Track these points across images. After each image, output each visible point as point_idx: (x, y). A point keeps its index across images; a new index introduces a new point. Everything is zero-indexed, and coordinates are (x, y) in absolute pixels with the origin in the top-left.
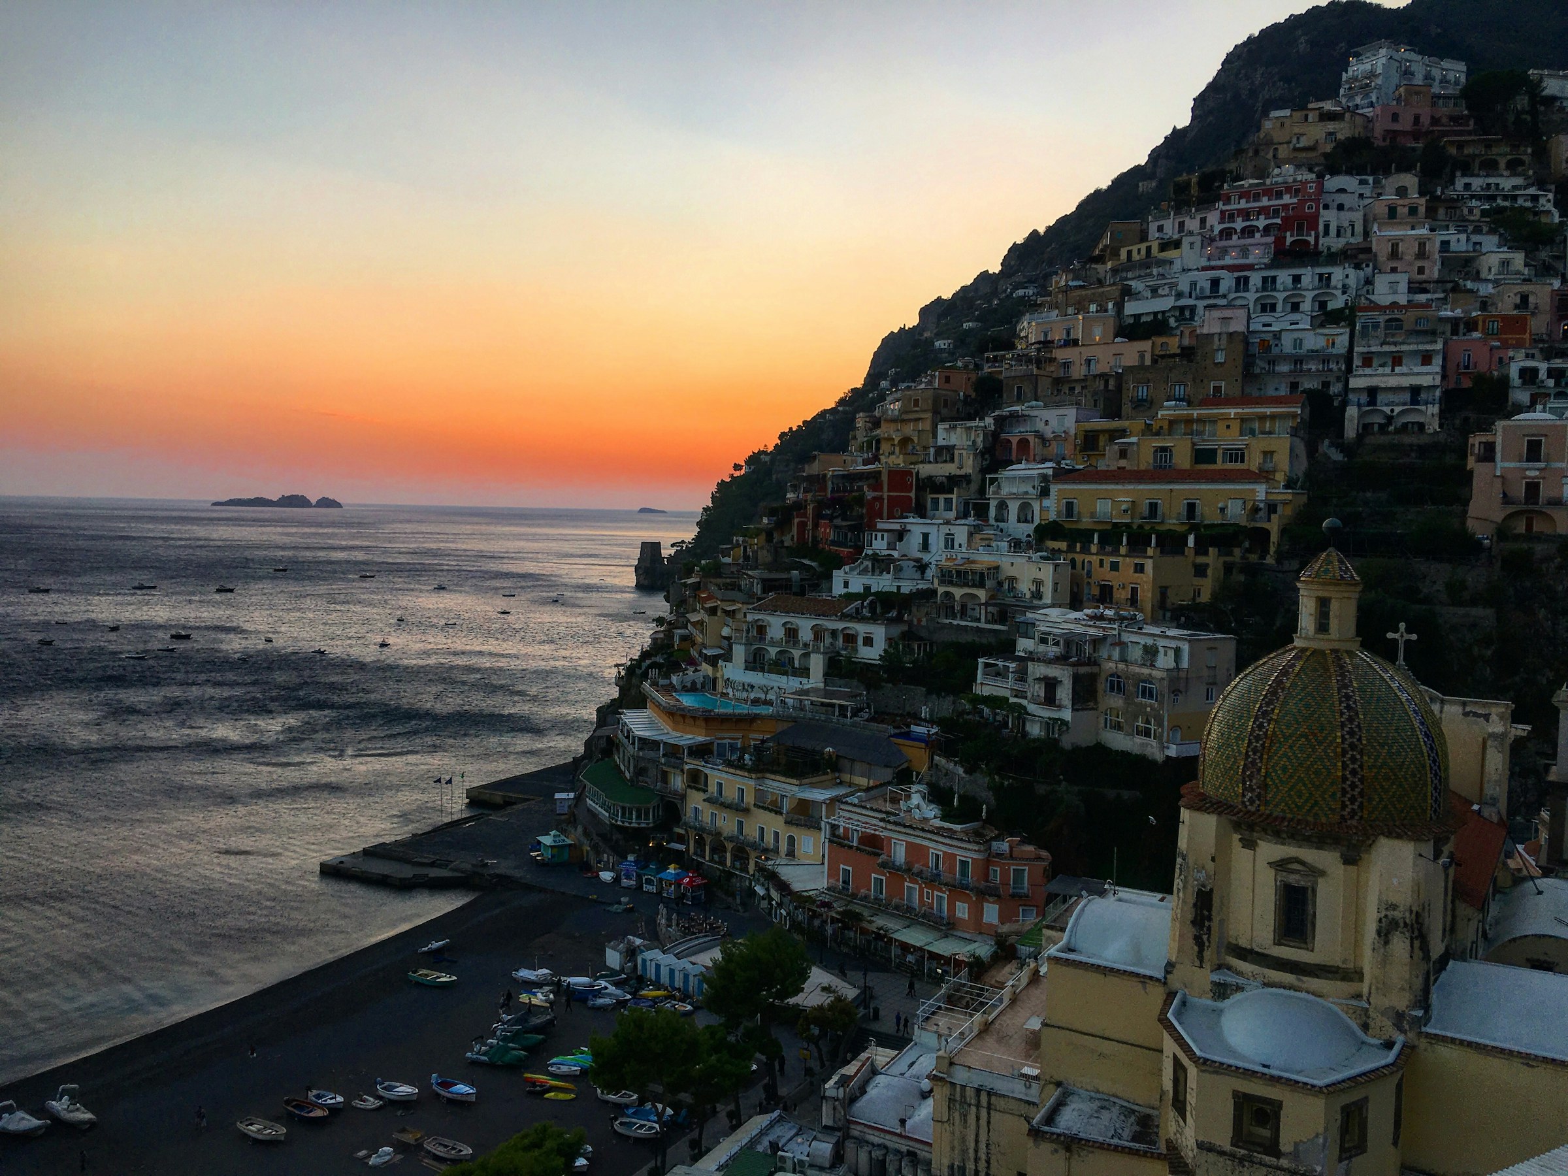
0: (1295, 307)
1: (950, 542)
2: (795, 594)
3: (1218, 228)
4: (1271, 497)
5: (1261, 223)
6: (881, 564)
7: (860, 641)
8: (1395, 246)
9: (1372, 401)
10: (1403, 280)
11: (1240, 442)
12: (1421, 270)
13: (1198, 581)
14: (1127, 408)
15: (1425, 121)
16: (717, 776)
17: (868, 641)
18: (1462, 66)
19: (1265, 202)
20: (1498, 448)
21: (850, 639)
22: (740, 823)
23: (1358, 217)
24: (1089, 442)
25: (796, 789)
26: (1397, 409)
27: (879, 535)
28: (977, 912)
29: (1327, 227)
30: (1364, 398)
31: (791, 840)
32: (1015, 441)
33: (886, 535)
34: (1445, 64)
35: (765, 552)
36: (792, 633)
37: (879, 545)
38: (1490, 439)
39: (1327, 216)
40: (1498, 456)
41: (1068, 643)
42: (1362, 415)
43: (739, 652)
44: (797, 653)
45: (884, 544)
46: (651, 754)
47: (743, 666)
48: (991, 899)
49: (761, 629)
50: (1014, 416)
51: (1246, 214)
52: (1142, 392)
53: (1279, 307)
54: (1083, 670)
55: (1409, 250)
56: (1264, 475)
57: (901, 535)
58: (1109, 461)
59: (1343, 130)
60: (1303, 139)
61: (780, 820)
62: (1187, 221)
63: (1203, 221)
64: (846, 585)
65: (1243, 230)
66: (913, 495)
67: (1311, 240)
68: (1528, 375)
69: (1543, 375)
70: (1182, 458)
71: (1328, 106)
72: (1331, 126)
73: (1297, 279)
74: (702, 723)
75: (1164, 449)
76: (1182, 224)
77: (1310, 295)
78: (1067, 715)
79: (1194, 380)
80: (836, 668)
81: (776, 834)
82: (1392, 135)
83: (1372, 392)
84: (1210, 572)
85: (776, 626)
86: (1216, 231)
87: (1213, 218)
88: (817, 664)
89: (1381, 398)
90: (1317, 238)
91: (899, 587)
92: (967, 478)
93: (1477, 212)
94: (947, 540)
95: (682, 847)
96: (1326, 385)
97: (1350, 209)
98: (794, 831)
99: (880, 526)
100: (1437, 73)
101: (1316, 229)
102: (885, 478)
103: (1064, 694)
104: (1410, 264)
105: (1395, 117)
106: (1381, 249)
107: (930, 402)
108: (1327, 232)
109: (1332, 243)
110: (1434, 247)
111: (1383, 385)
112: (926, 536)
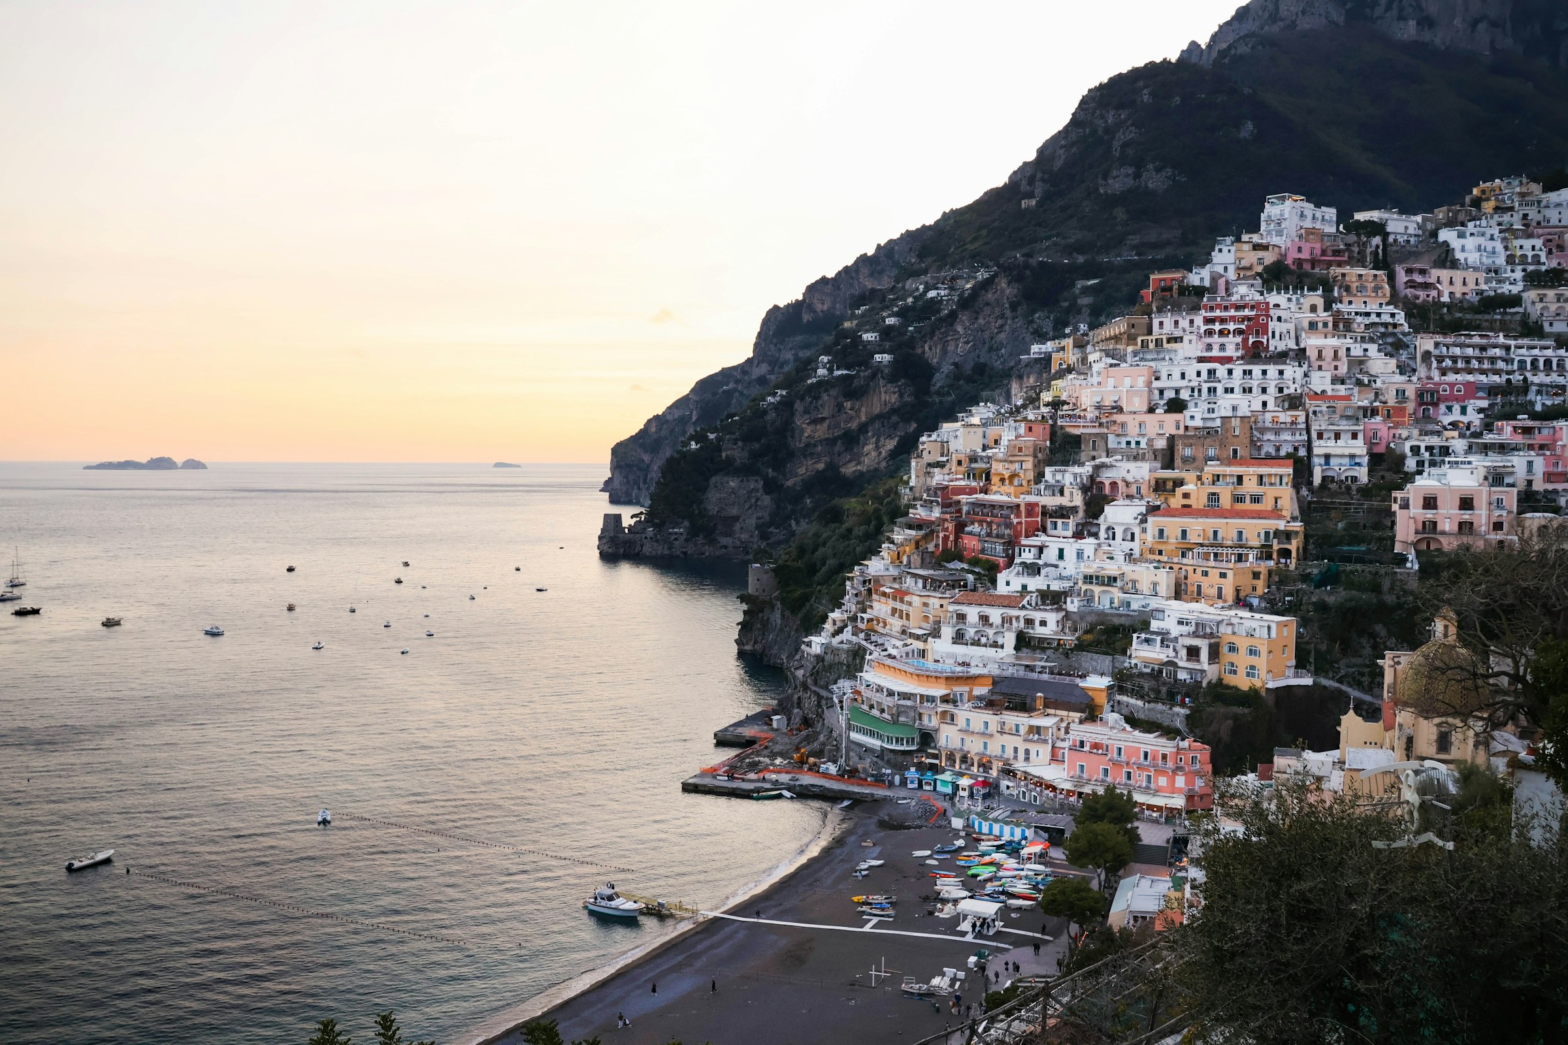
0: (1264, 390)
1: (1080, 555)
2: (971, 590)
3: (1203, 328)
4: (1288, 528)
5: (1232, 326)
6: (1033, 569)
7: (1037, 623)
8: (1320, 352)
9: (1327, 463)
10: (1328, 376)
11: (1258, 490)
12: (1336, 368)
13: (1255, 582)
14: (1178, 462)
15: (1318, 252)
16: (963, 714)
17: (1043, 623)
18: (1334, 211)
19: (1232, 312)
20: (1411, 502)
21: (1029, 622)
22: (985, 744)
23: (1291, 327)
24: (1159, 486)
25: (1027, 719)
26: (1343, 468)
27: (1027, 549)
28: (1172, 781)
29: (1273, 333)
30: (1322, 461)
31: (1027, 752)
32: (1107, 483)
33: (1032, 549)
34: (1324, 209)
35: (916, 556)
36: (985, 619)
37: (1028, 556)
38: (1407, 496)
39: (1273, 325)
40: (1411, 507)
41: (1197, 624)
42: (1323, 471)
43: (947, 632)
44: (990, 632)
45: (1031, 556)
46: (909, 703)
47: (951, 641)
48: (1180, 773)
49: (962, 617)
50: (1103, 466)
51: (1223, 321)
52: (1188, 452)
53: (1254, 390)
54: (1212, 641)
55: (1328, 354)
56: (1276, 513)
57: (1041, 549)
58: (1176, 501)
59: (1269, 258)
60: (1242, 261)
61: (1020, 739)
62: (1180, 320)
63: (1192, 322)
64: (1008, 584)
65: (1220, 331)
66: (1039, 519)
67: (1265, 341)
68: (1415, 450)
69: (1423, 450)
70: (1226, 501)
71: (1256, 238)
72: (1261, 254)
73: (1264, 372)
74: (943, 681)
75: (1214, 494)
76: (1176, 323)
77: (1273, 384)
78: (1206, 666)
79: (1220, 445)
80: (1023, 642)
81: (1016, 749)
82: (1299, 262)
83: (1327, 457)
84: (1262, 576)
85: (972, 613)
86: (1202, 331)
87: (1199, 320)
88: (1010, 640)
89: (1333, 461)
90: (1268, 340)
91: (1048, 586)
92: (1074, 510)
93: (1362, 326)
94: (1078, 553)
95: (937, 762)
96: (1296, 449)
97: (1286, 321)
98: (1029, 746)
99: (1023, 542)
100: (1319, 215)
101: (1267, 334)
102: (1023, 508)
103: (1204, 655)
104: (1329, 364)
105: (1300, 250)
106: (1312, 354)
107: (1031, 449)
108: (1273, 337)
109: (1277, 345)
110: (1342, 353)
111: (1333, 453)
112: (1061, 551)
